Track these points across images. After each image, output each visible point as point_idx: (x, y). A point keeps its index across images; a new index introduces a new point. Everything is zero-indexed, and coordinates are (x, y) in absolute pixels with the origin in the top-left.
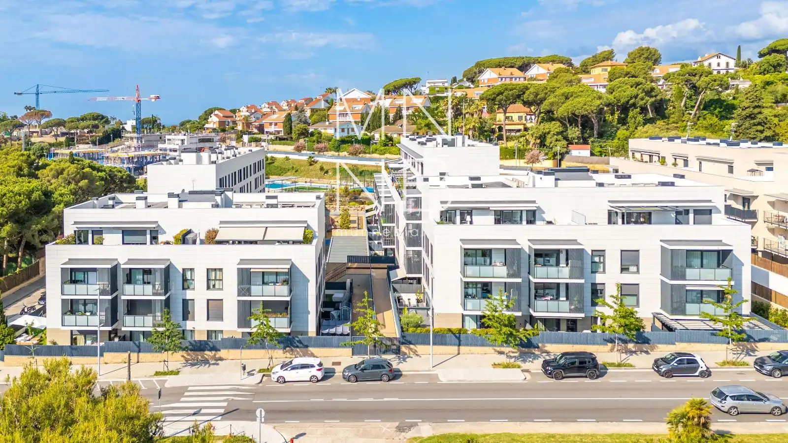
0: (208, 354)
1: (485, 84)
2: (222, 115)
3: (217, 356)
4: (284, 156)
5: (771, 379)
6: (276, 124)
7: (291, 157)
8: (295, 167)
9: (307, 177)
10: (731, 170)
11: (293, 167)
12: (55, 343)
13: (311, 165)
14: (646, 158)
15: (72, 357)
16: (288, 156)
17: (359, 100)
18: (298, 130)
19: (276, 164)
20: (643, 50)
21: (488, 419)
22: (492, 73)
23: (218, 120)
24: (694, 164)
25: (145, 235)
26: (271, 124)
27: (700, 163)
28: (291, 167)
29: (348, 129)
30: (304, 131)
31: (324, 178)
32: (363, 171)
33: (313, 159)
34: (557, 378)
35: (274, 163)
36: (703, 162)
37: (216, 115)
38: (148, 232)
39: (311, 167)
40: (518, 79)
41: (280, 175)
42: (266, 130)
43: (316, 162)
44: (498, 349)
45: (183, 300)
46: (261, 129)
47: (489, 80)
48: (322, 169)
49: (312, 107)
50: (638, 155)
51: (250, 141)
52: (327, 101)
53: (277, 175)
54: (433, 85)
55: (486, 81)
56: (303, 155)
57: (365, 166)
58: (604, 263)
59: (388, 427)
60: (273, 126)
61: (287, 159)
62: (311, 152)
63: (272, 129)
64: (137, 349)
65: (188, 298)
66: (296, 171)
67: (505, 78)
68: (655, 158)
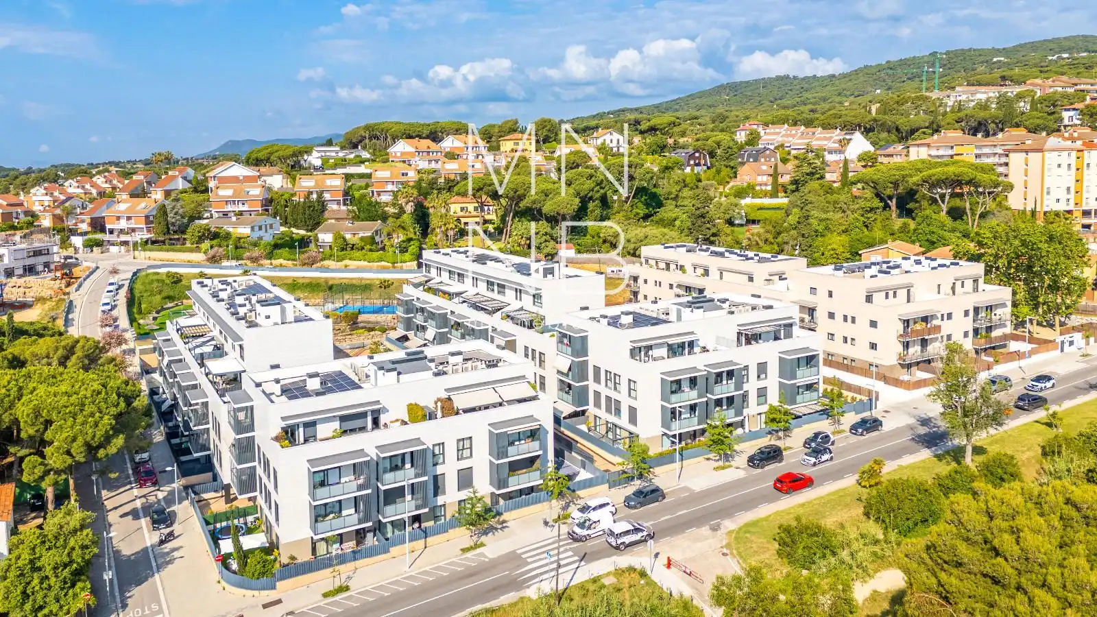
0: (493, 522)
1: (398, 157)
3: (501, 520)
5: (864, 437)
6: (129, 218)
7: (208, 271)
10: (751, 279)
12: (293, 558)
14: (662, 265)
15: (357, 562)
16: (203, 270)
17: (241, 178)
18: (199, 232)
20: (545, 121)
21: (756, 506)
22: (406, 145)
24: (714, 274)
25: (366, 417)
26: (119, 218)
27: (721, 273)
29: (266, 226)
30: (206, 232)
32: (332, 286)
34: (762, 468)
35: (180, 282)
36: (724, 273)
38: (369, 413)
40: (435, 154)
42: (108, 226)
44: (706, 457)
45: (434, 476)
47: (402, 154)
49: (165, 188)
50: (652, 262)
52: (185, 178)
54: (323, 154)
55: (399, 154)
58: (748, 375)
59: (705, 530)
60: (123, 221)
61: (202, 275)
63: (123, 225)
64: (424, 535)
65: (438, 473)
67: (423, 152)
68: (672, 267)
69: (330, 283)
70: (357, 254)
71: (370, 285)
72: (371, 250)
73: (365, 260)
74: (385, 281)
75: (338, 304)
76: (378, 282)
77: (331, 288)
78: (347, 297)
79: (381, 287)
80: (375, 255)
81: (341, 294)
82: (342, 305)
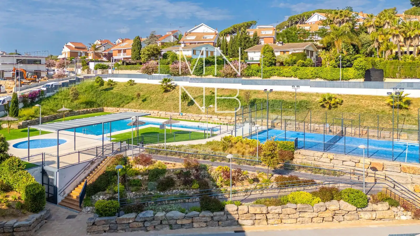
2: (74, 47)
4: (127, 80)
6: (125, 52)
7: (137, 81)
8: (142, 94)
9: (161, 110)
11: (139, 95)
13: (166, 91)
16: (133, 79)
18: (148, 50)
19: (115, 91)
23: (69, 50)
26: (120, 51)
28: (136, 93)
29: (207, 52)
30: (155, 52)
31: (189, 112)
32: (255, 100)
33: (169, 84)
35: (112, 89)
37: (68, 46)
39: (167, 95)
41: (119, 106)
42: (114, 57)
43: (174, 88)
46: (109, 56)
48: (185, 97)
51: (96, 69)
52: (175, 37)
53: (114, 106)
56: (154, 78)
57: (256, 92)
60: (122, 54)
61: (132, 83)
62: (167, 75)
63: (122, 56)
66: (144, 101)
69: (253, 97)
70: (286, 69)
71: (307, 103)
72: (303, 65)
73: (296, 76)
74: (330, 99)
75: (260, 126)
76: (320, 99)
77: (253, 103)
78: (273, 116)
79: (323, 106)
80: (310, 70)
81: (265, 112)
82: (265, 128)
